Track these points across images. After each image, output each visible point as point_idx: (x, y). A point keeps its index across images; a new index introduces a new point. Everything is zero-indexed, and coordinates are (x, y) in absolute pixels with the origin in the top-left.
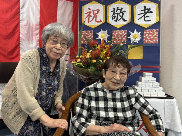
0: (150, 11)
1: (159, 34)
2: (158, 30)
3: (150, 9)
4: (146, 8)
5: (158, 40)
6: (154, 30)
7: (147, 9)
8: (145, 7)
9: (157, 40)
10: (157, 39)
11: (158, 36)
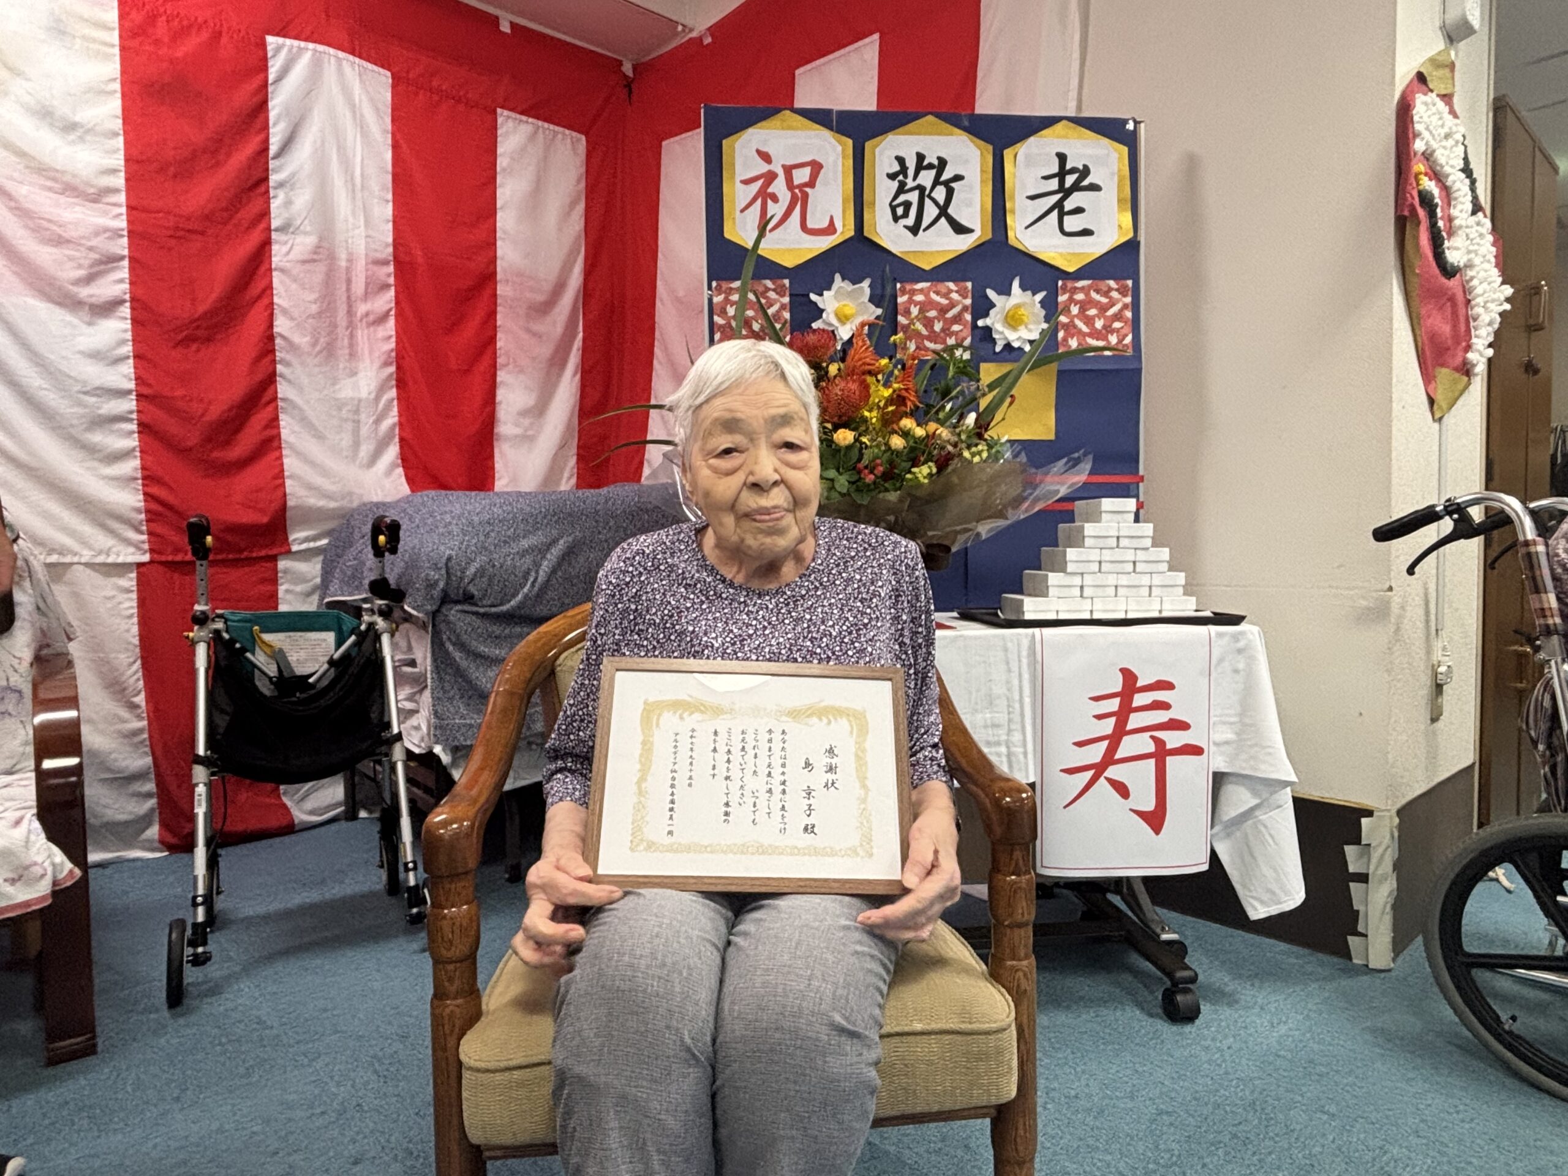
0: (1085, 183)
1: (1135, 306)
2: (1130, 283)
3: (1085, 172)
4: (1068, 167)
5: (1128, 339)
6: (1112, 283)
7: (1073, 170)
8: (1062, 158)
9: (1126, 335)
10: (1128, 329)
11: (1129, 314)
